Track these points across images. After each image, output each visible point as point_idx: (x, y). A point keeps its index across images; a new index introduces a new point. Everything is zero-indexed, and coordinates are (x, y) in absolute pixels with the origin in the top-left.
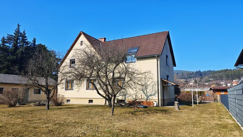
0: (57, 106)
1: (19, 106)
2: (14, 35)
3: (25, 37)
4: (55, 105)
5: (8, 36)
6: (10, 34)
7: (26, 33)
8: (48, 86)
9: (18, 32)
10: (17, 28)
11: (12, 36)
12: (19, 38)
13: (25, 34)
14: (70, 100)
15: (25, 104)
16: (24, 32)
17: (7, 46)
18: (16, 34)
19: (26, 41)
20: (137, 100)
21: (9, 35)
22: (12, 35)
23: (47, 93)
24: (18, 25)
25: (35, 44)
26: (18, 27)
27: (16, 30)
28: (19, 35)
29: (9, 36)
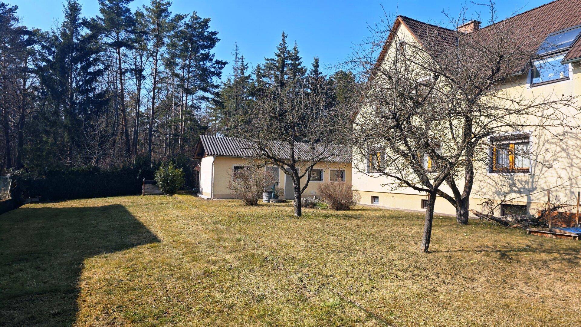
0: (338, 210)
1: (274, 205)
2: (277, 58)
3: (298, 59)
4: (333, 208)
5: (266, 61)
6: (269, 58)
7: (298, 49)
8: (294, 161)
9: (283, 49)
10: (282, 42)
11: (273, 60)
12: (286, 62)
13: (297, 53)
14: (377, 197)
15: (284, 202)
16: (295, 49)
17: (266, 83)
18: (279, 56)
19: (299, 67)
20: (560, 210)
21: (268, 60)
22: (273, 58)
23: (293, 179)
24: (283, 35)
25: (317, 71)
26: (283, 40)
27: (280, 47)
28: (287, 55)
29: (268, 62)
